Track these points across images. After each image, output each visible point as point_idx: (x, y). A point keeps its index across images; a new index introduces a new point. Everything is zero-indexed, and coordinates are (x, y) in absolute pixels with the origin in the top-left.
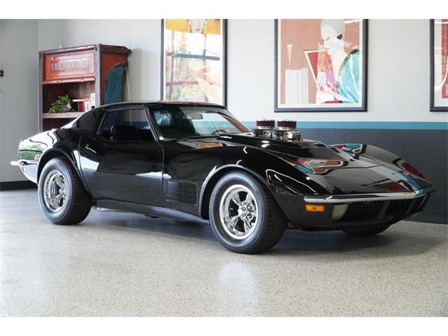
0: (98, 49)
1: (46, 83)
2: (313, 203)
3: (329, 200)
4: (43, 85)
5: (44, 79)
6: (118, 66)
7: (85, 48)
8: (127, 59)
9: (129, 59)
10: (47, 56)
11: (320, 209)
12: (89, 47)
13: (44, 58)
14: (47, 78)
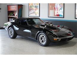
0: (17, 5)
2: (55, 39)
3: (58, 38)
4: (8, 11)
11: (56, 40)
13: (8, 6)
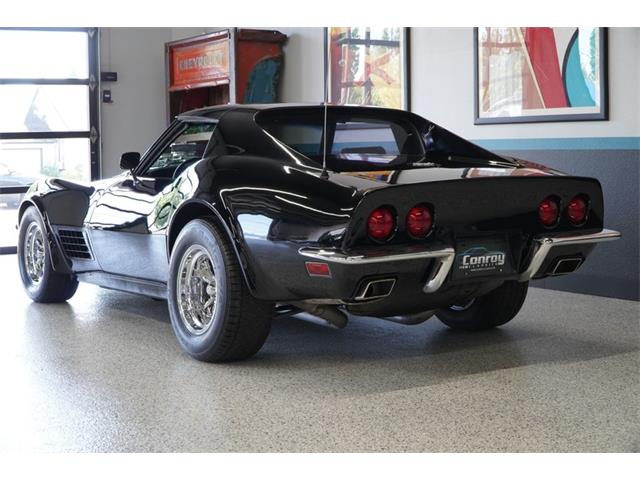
0: (232, 35)
1: (173, 89)
4: (171, 93)
5: (172, 83)
6: (267, 60)
7: (217, 34)
8: (281, 49)
9: (286, 49)
10: (174, 50)
12: (222, 33)
13: (172, 52)
14: (176, 83)
